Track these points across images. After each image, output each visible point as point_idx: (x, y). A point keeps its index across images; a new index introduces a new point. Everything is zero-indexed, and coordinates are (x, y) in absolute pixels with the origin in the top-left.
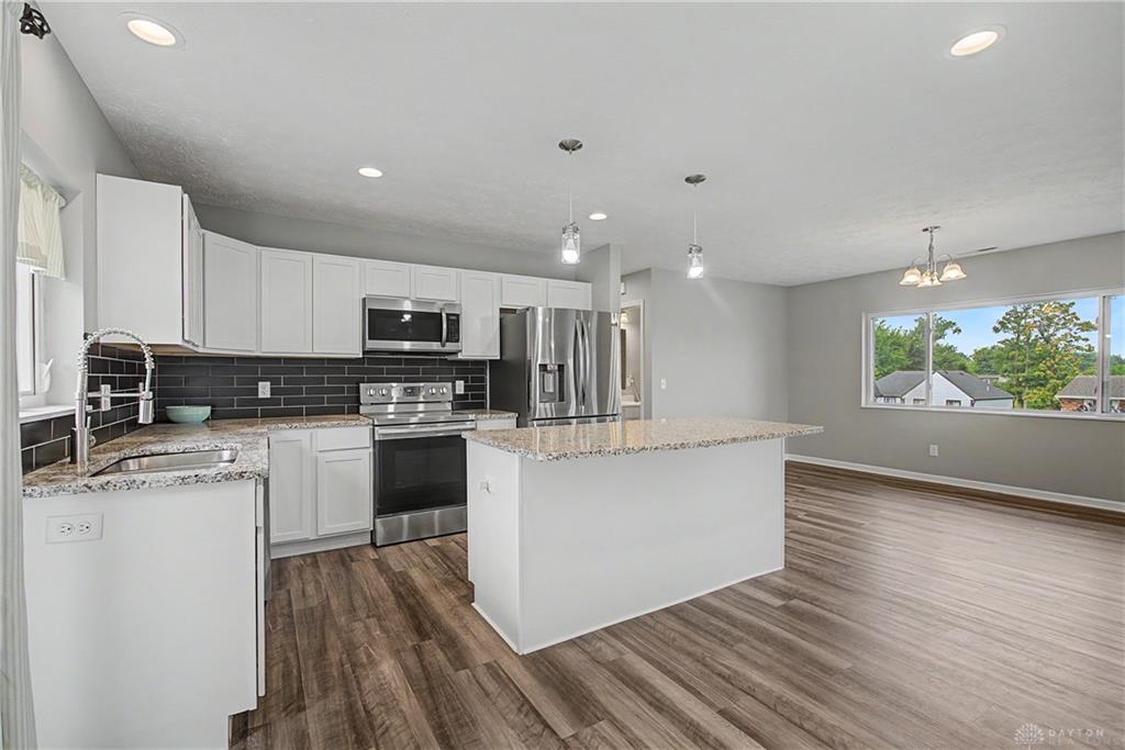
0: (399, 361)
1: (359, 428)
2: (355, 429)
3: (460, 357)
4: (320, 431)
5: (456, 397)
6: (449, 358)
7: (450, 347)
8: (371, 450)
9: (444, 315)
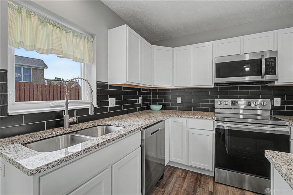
0: (236, 88)
1: (208, 121)
2: (206, 120)
3: (276, 83)
4: (190, 120)
5: (273, 107)
6: (269, 85)
7: (268, 78)
8: (214, 132)
9: (263, 60)
